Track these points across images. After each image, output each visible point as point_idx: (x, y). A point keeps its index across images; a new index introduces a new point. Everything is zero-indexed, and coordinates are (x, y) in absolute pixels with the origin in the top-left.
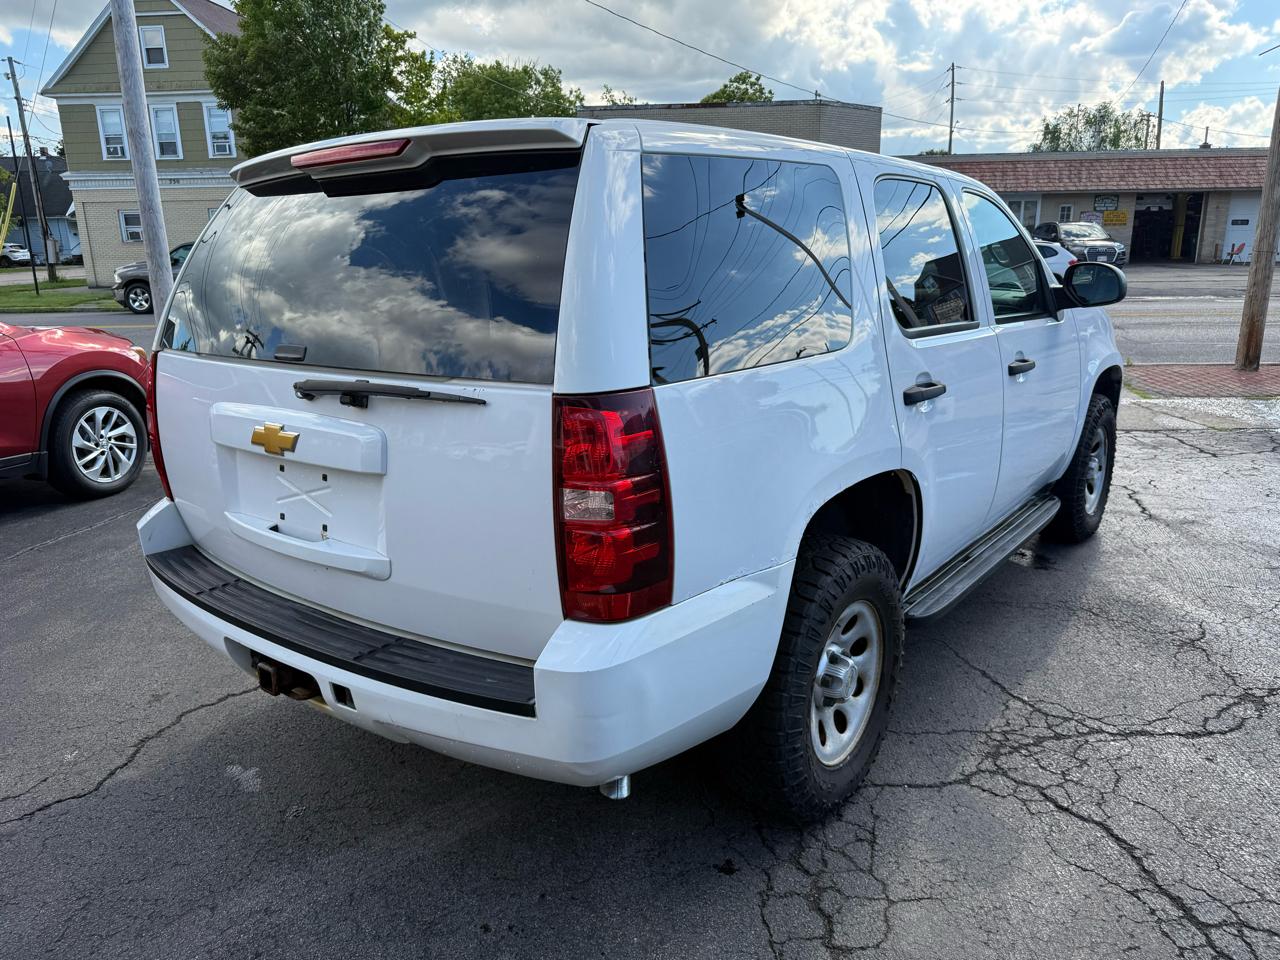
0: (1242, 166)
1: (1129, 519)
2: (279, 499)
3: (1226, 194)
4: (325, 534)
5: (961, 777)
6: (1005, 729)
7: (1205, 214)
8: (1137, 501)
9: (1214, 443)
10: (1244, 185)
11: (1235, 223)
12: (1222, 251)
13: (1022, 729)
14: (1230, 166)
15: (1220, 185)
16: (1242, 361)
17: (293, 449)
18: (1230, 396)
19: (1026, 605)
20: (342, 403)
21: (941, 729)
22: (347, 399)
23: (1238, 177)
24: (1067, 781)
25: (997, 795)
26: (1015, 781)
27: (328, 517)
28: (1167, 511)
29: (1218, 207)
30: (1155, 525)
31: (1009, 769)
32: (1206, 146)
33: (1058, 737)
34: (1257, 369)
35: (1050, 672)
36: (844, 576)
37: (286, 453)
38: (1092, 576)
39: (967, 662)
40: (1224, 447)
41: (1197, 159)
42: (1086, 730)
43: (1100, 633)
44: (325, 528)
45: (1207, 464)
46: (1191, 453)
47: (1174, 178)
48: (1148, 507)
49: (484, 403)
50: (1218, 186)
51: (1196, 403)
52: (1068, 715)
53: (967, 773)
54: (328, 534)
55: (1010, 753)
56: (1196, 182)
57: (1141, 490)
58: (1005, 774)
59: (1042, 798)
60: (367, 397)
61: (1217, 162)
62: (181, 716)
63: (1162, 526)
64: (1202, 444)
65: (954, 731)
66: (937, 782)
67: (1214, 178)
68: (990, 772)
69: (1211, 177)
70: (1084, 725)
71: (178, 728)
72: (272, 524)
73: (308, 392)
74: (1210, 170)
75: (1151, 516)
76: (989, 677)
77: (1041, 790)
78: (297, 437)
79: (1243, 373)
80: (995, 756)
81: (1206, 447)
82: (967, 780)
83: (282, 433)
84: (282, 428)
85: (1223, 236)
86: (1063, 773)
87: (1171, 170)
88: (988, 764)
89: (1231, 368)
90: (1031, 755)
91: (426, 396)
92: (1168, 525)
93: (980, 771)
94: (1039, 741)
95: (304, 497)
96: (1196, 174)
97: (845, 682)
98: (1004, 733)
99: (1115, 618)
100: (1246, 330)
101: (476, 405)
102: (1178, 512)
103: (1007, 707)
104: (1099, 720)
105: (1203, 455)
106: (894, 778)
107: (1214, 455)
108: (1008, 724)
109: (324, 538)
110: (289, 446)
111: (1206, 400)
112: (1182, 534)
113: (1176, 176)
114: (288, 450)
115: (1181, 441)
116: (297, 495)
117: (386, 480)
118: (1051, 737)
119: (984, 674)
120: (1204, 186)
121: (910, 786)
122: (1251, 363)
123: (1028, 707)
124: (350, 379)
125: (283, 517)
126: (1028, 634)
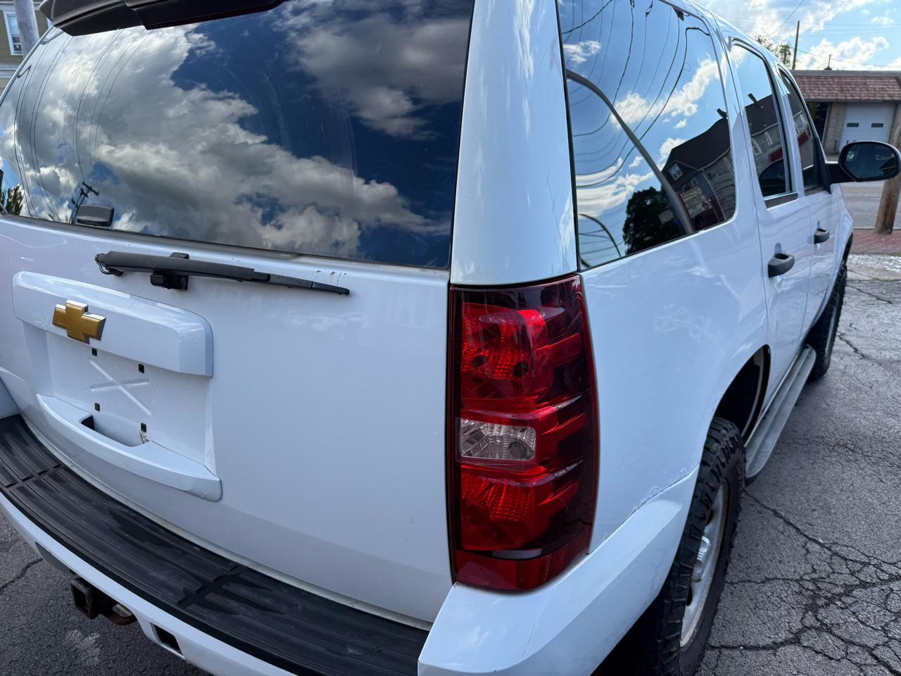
0: (856, 84)
1: (846, 358)
2: (92, 387)
3: (845, 104)
4: (144, 434)
5: (791, 636)
6: (814, 576)
7: (829, 119)
8: (848, 342)
9: (885, 292)
10: (858, 98)
11: (850, 125)
12: (839, 145)
13: (829, 576)
14: (848, 83)
15: (841, 97)
16: (880, 225)
17: (99, 337)
18: (878, 253)
19: (790, 441)
20: (154, 283)
21: (753, 577)
22: (160, 278)
23: (853, 92)
24: (891, 639)
25: (831, 659)
26: (843, 640)
27: (148, 415)
28: (874, 351)
29: (838, 114)
30: (870, 364)
31: (832, 625)
32: (828, 69)
33: (864, 585)
34: (891, 232)
35: (833, 511)
36: (719, 464)
37: (91, 340)
38: (836, 412)
39: (757, 501)
40: (894, 296)
41: (826, 78)
42: (886, 577)
43: (862, 469)
44: (144, 428)
45: (888, 310)
46: (870, 300)
47: (809, 91)
48: (859, 348)
49: (345, 292)
50: (840, 98)
51: (856, 259)
52: (865, 560)
53: (794, 630)
54: (148, 434)
55: (827, 605)
56: (825, 95)
57: (846, 332)
58: (830, 631)
59: (875, 662)
60: (187, 277)
61: (840, 80)
62: (27, 567)
63: (876, 365)
64: (876, 292)
65: (768, 579)
66: (769, 641)
67: (836, 92)
68: (816, 629)
69: (834, 91)
70: (883, 571)
71: (21, 582)
72: (86, 415)
73: (115, 266)
74: (835, 86)
75: (863, 356)
76: (781, 517)
77: (870, 651)
78: (102, 323)
79: (880, 235)
80: (813, 608)
81: (879, 295)
82: (796, 640)
83: (85, 316)
84: (86, 309)
85: (840, 135)
86: (883, 627)
87: (807, 86)
88: (810, 620)
89: (871, 232)
90: (847, 608)
91: (264, 280)
92: (880, 364)
93: (806, 628)
94: (849, 590)
95: (121, 388)
96: (824, 89)
97: (703, 562)
98: (814, 581)
99: (869, 454)
100: (884, 203)
101: (336, 296)
102: (883, 352)
103: (808, 551)
104: (894, 564)
105: (880, 302)
106: (729, 639)
107: (890, 302)
108: (814, 571)
109: (144, 441)
110: (94, 333)
111: (861, 256)
112: (894, 372)
113: (811, 90)
114: (93, 337)
115: (859, 290)
116: (111, 384)
117: (212, 384)
118: (857, 585)
119: (776, 514)
120: (830, 98)
121: (745, 648)
122: (886, 228)
123: (826, 551)
124: (163, 251)
125: (97, 407)
126: (801, 471)
